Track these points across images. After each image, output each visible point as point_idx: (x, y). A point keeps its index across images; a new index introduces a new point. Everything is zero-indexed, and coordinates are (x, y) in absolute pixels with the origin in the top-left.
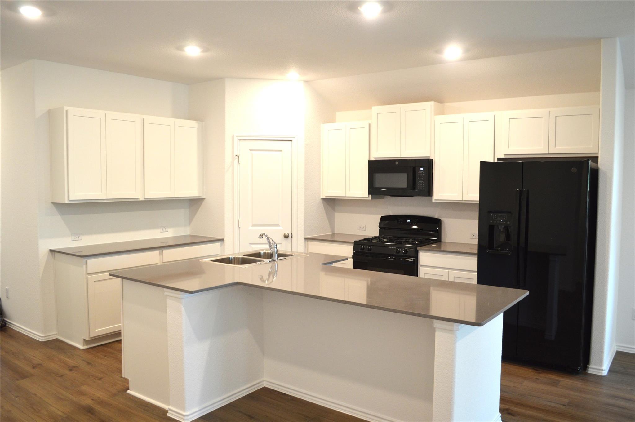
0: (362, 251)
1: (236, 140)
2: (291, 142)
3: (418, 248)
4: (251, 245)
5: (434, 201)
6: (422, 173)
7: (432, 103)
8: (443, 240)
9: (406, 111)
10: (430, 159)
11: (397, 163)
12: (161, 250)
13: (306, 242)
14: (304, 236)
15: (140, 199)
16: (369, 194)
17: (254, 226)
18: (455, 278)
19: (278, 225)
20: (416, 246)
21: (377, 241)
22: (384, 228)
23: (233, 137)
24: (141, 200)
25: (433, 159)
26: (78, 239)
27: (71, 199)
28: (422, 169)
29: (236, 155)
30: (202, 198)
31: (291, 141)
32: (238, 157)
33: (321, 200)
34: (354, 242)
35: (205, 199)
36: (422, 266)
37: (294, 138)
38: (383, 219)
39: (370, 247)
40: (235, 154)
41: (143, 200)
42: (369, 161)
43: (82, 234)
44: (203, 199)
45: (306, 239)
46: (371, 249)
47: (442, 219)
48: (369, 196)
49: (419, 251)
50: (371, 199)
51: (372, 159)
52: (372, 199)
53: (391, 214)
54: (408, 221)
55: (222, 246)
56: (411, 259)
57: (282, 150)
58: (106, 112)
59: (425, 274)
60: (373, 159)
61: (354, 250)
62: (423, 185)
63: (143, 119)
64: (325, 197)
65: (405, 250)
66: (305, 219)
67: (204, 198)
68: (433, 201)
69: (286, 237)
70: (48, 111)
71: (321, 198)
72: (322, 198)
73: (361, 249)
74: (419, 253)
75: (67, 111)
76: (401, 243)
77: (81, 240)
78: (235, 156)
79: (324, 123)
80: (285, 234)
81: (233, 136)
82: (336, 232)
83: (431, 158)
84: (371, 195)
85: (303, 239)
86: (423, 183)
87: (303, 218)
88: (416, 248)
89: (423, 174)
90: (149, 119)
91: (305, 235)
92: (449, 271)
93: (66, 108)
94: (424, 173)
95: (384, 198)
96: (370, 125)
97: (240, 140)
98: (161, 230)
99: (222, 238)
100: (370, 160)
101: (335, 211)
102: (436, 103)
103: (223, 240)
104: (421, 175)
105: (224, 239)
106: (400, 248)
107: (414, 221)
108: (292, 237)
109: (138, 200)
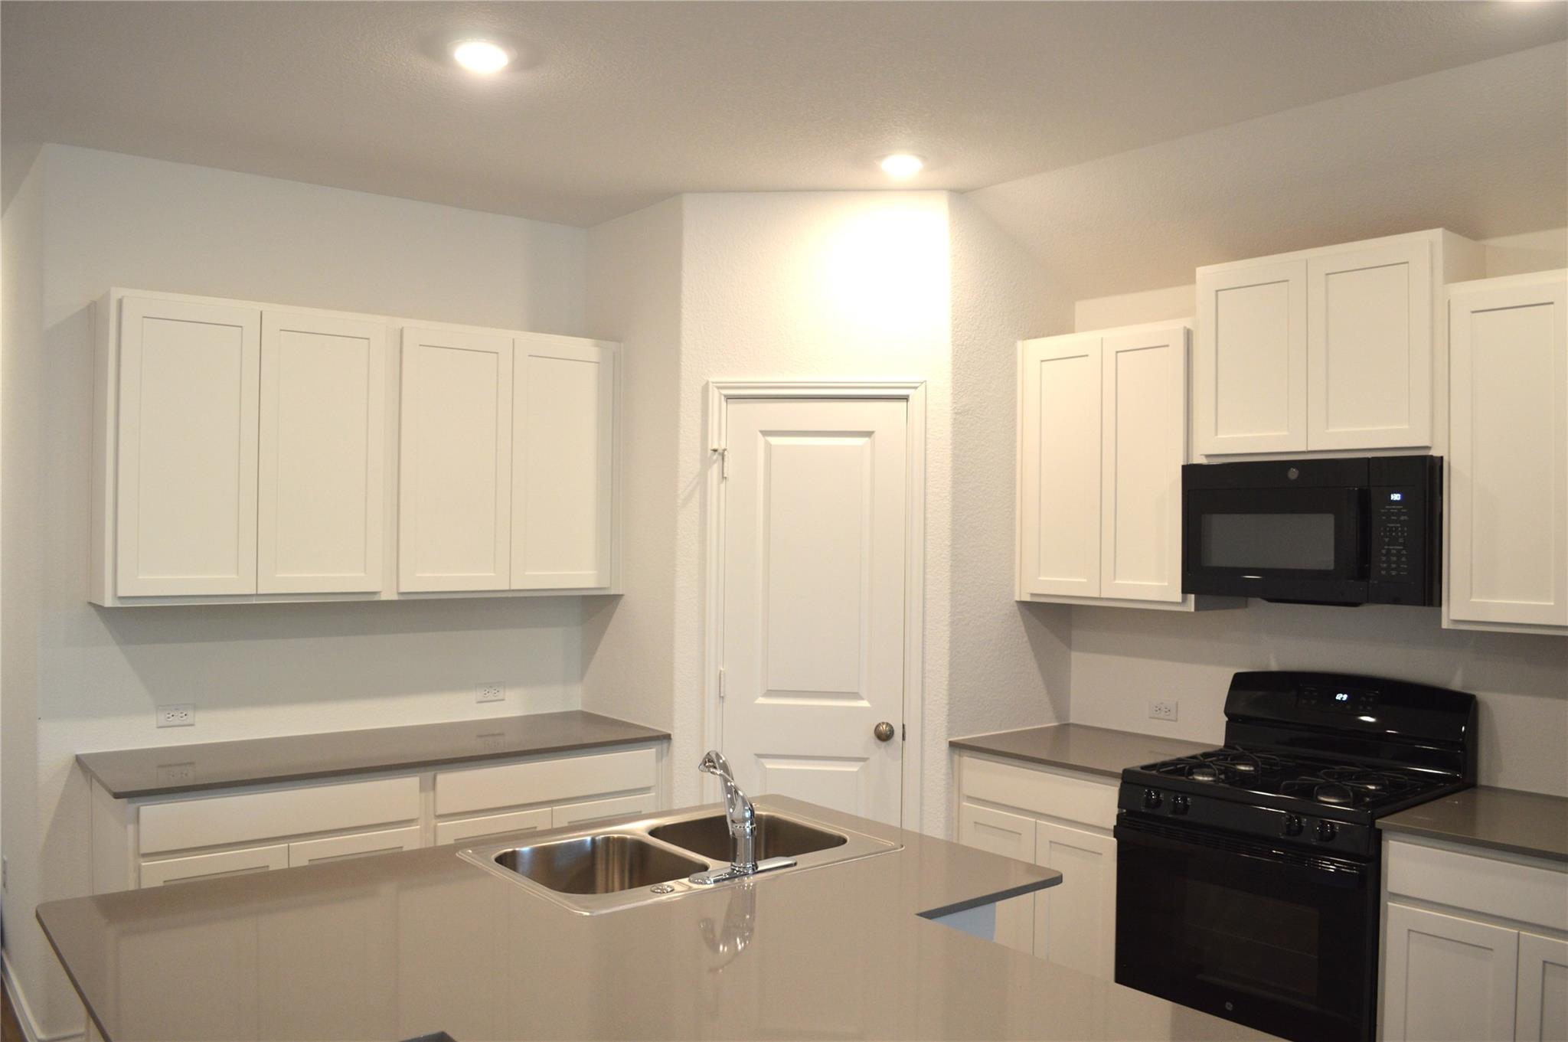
0: (1150, 811)
1: (715, 397)
2: (902, 405)
3: (1380, 823)
4: (763, 760)
5: (1452, 627)
6: (1399, 514)
7: (1437, 235)
8: (1483, 780)
9: (1327, 274)
10: (1432, 456)
11: (1293, 474)
12: (430, 774)
13: (956, 757)
14: (949, 735)
15: (382, 594)
16: (1186, 590)
17: (771, 693)
18: (1547, 965)
19: (855, 696)
20: (1372, 814)
21: (1214, 775)
22: (1247, 720)
23: (705, 389)
24: (384, 597)
25: (1442, 458)
26: (177, 722)
27: (121, 593)
28: (1396, 497)
29: (715, 451)
30: (612, 593)
31: (905, 398)
32: (720, 458)
33: (1016, 608)
34: (1121, 772)
35: (622, 595)
36: (1397, 897)
37: (916, 388)
38: (1241, 683)
39: (1184, 799)
40: (710, 447)
41: (395, 597)
42: (1184, 468)
43: (195, 707)
44: (617, 598)
45: (953, 745)
46: (1186, 807)
47: (1482, 695)
48: (1184, 600)
49: (1385, 835)
50: (1193, 610)
51: (1198, 459)
52: (1197, 609)
53: (1274, 666)
54: (1339, 697)
55: (664, 759)
56: (1350, 866)
57: (873, 432)
58: (265, 307)
59: (1411, 933)
60: (1204, 461)
61: (1120, 806)
62: (1404, 559)
63: (402, 330)
64: (1028, 598)
65: (1323, 825)
66: (951, 675)
67: (621, 593)
68: (1445, 625)
69: (884, 736)
70: (89, 307)
71: (1017, 602)
72: (1018, 599)
73: (1148, 802)
74: (1383, 843)
75: (120, 303)
76: (1308, 793)
77: (192, 725)
78: (710, 452)
79: (1025, 339)
80: (878, 726)
81: (707, 384)
82: (1072, 721)
83: (1435, 452)
84: (1192, 597)
85: (945, 746)
86: (1404, 552)
87: (946, 673)
88: (1373, 823)
89: (1402, 518)
90: (418, 330)
91: (950, 730)
92: (1519, 934)
93: (116, 293)
94: (1404, 514)
95: (1246, 606)
96: (1189, 335)
97: (728, 398)
98: (479, 694)
99: (664, 730)
100: (1190, 462)
101: (1069, 645)
102: (1449, 233)
103: (667, 737)
104: (1393, 522)
105: (672, 737)
106: (1305, 815)
107: (1364, 699)
108: (904, 739)
109: (376, 598)
